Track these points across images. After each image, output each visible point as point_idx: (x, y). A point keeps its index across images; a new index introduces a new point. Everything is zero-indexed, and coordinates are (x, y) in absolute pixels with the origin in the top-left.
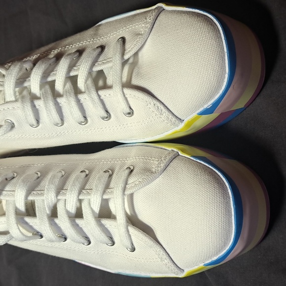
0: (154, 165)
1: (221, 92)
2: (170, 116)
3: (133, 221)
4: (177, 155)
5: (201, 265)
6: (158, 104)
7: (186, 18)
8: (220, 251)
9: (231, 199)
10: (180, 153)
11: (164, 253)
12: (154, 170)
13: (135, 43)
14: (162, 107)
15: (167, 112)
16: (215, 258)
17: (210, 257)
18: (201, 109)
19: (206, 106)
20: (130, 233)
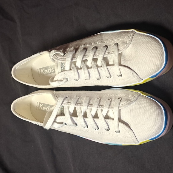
0: (131, 98)
1: (161, 70)
2: (138, 78)
3: (120, 120)
4: (140, 95)
5: (148, 139)
6: (134, 73)
7: (147, 39)
8: (157, 134)
9: (164, 113)
10: (141, 94)
11: (133, 134)
12: (131, 100)
13: (124, 47)
14: (136, 74)
15: (137, 76)
16: (154, 137)
17: (152, 136)
18: (152, 76)
19: (154, 75)
20: (119, 125)
